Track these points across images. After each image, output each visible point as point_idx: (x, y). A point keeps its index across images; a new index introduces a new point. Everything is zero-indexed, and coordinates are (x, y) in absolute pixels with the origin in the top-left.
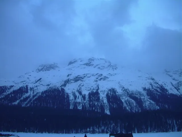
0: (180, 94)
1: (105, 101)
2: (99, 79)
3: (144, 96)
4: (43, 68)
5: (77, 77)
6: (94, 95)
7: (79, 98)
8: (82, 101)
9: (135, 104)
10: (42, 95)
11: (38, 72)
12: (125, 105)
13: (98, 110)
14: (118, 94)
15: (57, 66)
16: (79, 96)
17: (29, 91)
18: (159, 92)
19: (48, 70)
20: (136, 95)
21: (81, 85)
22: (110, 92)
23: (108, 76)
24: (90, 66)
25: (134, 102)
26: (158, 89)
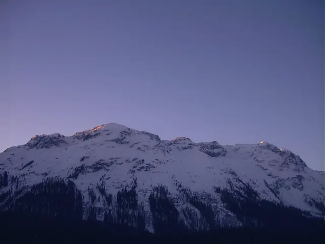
0: (279, 202)
1: (147, 208)
2: (138, 168)
3: (216, 203)
4: (38, 143)
5: (98, 163)
6: (128, 196)
7: (99, 201)
8: (105, 206)
9: (199, 216)
10: (33, 192)
11: (28, 149)
12: (182, 216)
13: (133, 224)
14: (169, 196)
15: (63, 141)
16: (101, 197)
17: (9, 183)
18: (243, 197)
19: (46, 147)
20: (202, 200)
21: (105, 177)
22: (155, 193)
23: (155, 165)
24: (122, 143)
25: (199, 212)
26: (241, 191)
